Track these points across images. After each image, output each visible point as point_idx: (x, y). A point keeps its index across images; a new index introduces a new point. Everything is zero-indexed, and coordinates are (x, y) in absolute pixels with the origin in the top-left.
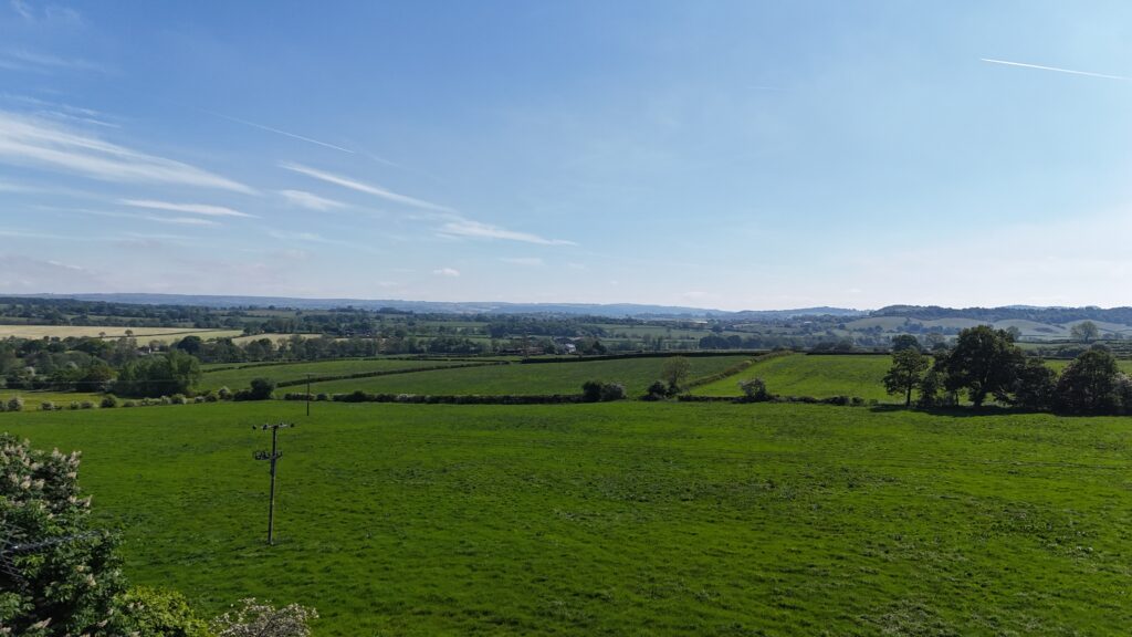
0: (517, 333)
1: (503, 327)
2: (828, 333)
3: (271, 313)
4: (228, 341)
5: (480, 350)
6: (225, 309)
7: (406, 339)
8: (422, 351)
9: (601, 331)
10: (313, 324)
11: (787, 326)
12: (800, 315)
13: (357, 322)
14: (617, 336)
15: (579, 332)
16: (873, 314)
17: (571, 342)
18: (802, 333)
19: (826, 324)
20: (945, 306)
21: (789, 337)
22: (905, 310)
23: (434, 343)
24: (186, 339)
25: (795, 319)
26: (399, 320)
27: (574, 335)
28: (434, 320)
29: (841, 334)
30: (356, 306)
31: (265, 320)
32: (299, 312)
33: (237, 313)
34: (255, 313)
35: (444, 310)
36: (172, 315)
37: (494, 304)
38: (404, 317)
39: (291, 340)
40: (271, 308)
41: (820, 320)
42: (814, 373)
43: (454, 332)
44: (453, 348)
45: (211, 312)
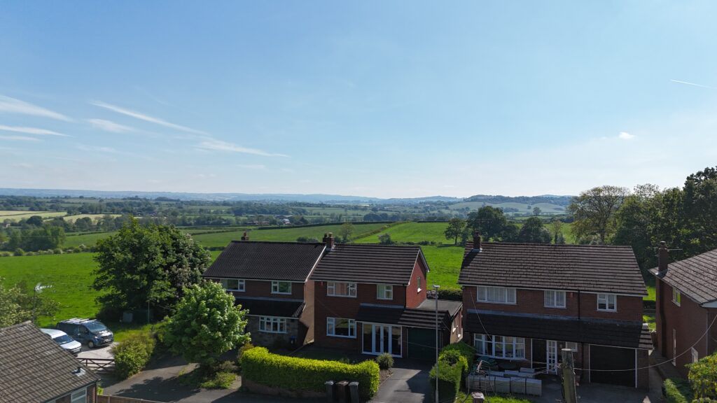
0: (251, 213)
1: (241, 209)
2: (439, 211)
3: (82, 201)
4: (61, 218)
5: (228, 223)
6: (47, 198)
7: (179, 217)
8: (191, 224)
9: (304, 211)
10: (115, 208)
11: (416, 208)
12: (424, 201)
13: (143, 206)
14: (314, 215)
15: (290, 212)
16: (465, 200)
17: (286, 218)
18: (424, 212)
19: (437, 206)
20: (506, 195)
21: (415, 214)
22: (483, 198)
23: (198, 220)
24: (31, 218)
25: (421, 203)
26: (171, 205)
27: (287, 214)
28: (193, 205)
29: (446, 212)
30: (140, 196)
31: (81, 206)
32: (101, 200)
33: (58, 201)
34: (71, 201)
35: (199, 198)
36: (12, 203)
37: (233, 194)
38: (174, 203)
39: (104, 218)
40: (81, 197)
41: (435, 204)
42: (418, 231)
43: (209, 213)
44: (211, 222)
45: (39, 200)
